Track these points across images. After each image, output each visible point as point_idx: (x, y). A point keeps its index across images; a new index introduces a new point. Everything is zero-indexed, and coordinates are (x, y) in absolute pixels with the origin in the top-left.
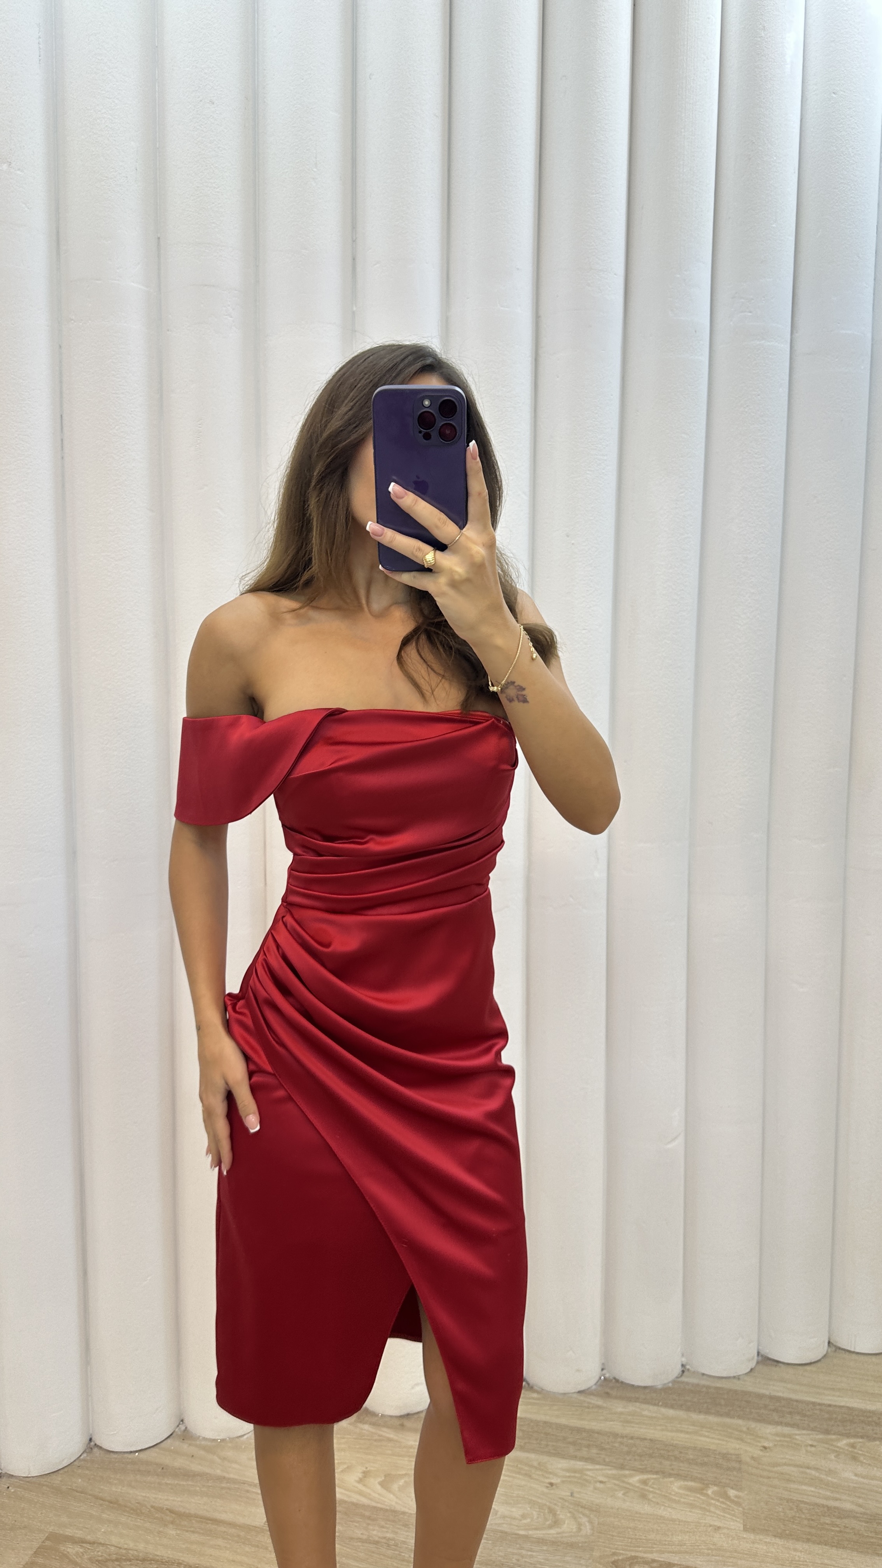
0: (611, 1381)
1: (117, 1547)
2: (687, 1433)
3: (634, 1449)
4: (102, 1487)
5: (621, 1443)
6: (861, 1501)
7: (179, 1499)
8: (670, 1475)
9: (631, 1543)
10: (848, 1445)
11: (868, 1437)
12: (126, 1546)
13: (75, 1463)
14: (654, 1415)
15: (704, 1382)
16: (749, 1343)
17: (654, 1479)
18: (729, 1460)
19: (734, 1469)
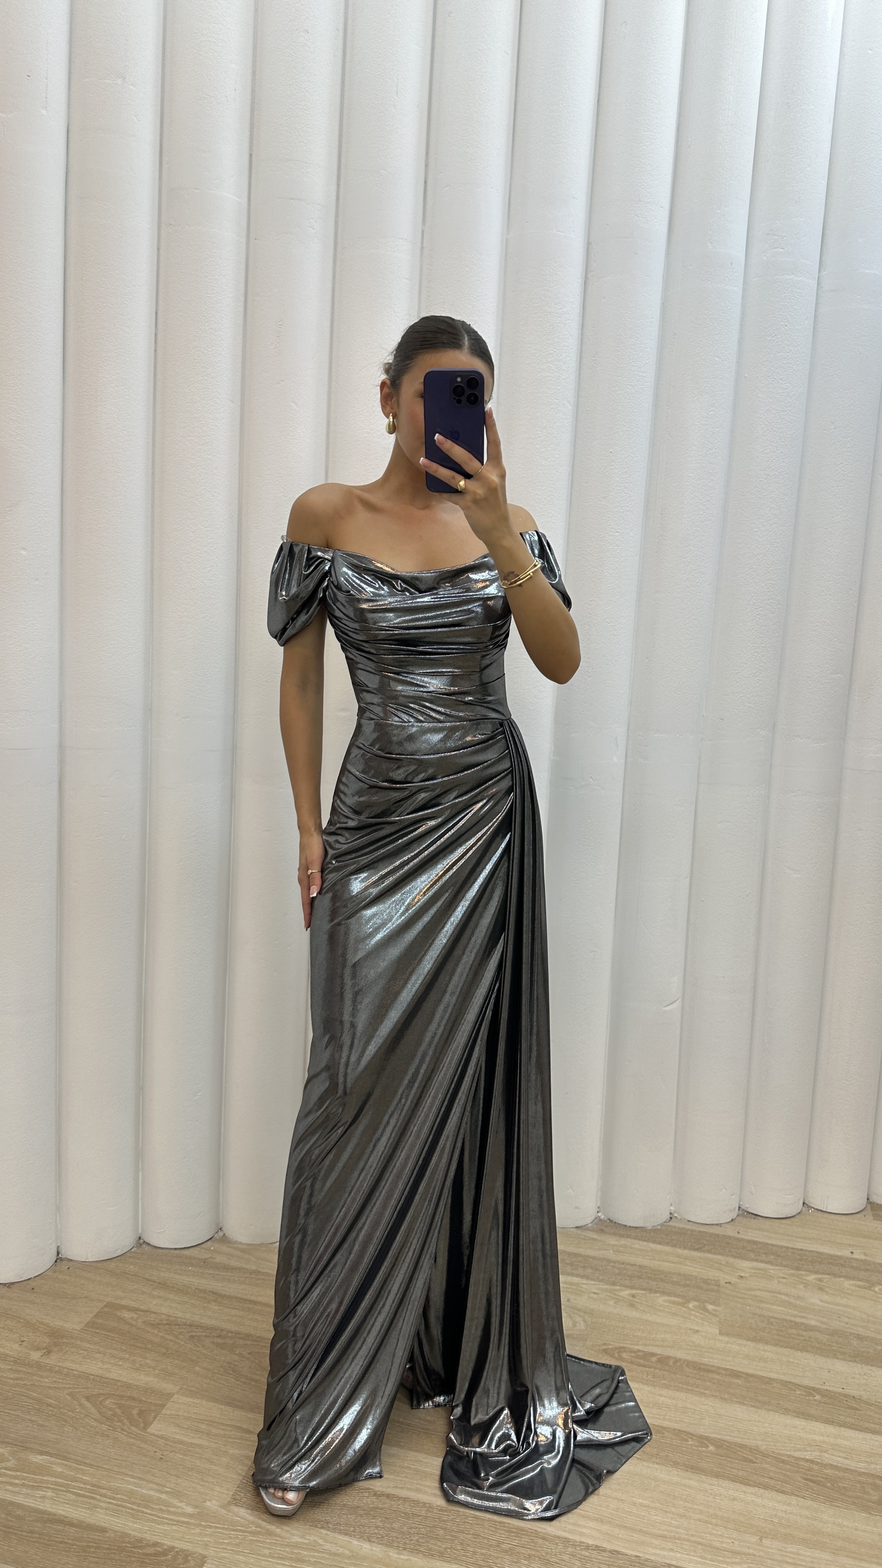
0: (605, 1221)
1: (167, 1315)
2: (672, 1262)
4: (151, 1272)
5: (614, 1267)
6: (825, 1320)
7: (220, 1285)
8: (656, 1292)
9: (620, 1337)
10: (815, 1279)
11: (834, 1275)
12: (175, 1315)
13: (127, 1254)
14: (643, 1248)
15: (689, 1227)
16: (732, 1195)
17: (642, 1294)
18: (708, 1284)
19: (713, 1290)
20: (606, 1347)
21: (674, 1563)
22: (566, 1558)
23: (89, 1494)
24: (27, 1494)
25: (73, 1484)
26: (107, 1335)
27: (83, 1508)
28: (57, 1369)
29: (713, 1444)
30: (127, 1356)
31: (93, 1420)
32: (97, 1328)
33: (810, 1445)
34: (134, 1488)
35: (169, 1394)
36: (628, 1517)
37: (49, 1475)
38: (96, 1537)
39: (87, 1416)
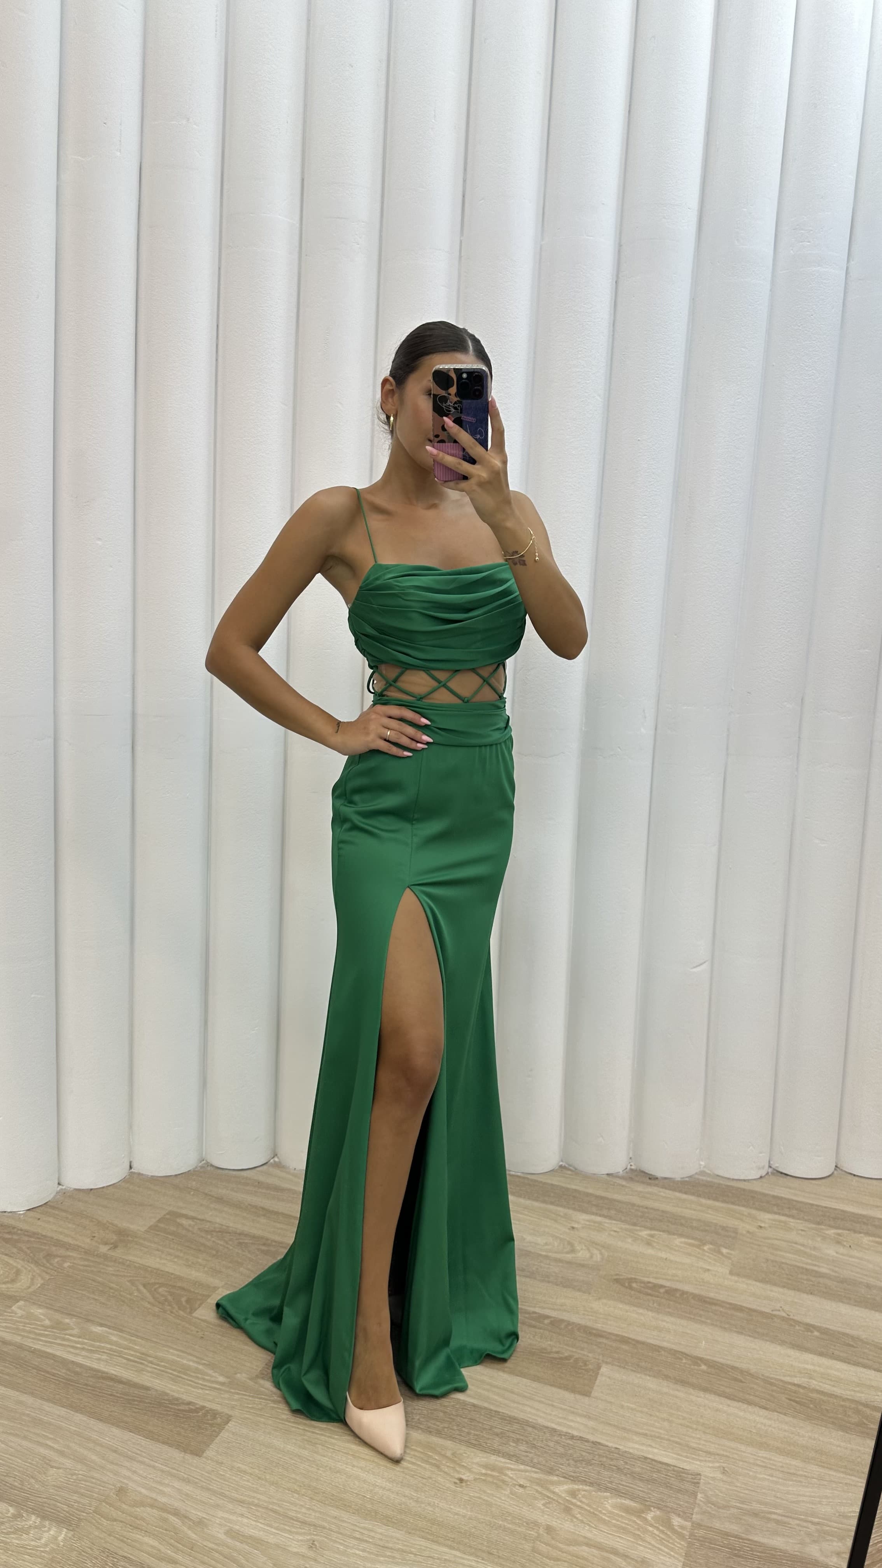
0: (636, 1171)
1: (220, 1224)
2: (694, 1210)
4: (211, 1189)
5: (637, 1210)
6: (837, 1269)
8: (674, 1234)
9: (632, 1270)
10: (834, 1233)
11: (855, 1231)
12: (227, 1225)
13: (191, 1172)
14: (669, 1196)
15: (718, 1181)
16: (761, 1153)
17: (660, 1235)
18: (727, 1231)
19: (730, 1237)
20: (618, 1277)
21: (650, 1456)
22: (551, 1444)
23: (138, 1360)
24: (86, 1356)
25: (126, 1351)
26: (167, 1237)
27: (132, 1370)
28: (121, 1260)
29: (705, 1364)
30: (182, 1255)
31: (147, 1303)
32: (158, 1231)
33: (800, 1372)
34: (175, 1358)
35: (215, 1287)
36: (614, 1416)
37: (106, 1342)
38: (140, 1393)
39: (142, 1299)
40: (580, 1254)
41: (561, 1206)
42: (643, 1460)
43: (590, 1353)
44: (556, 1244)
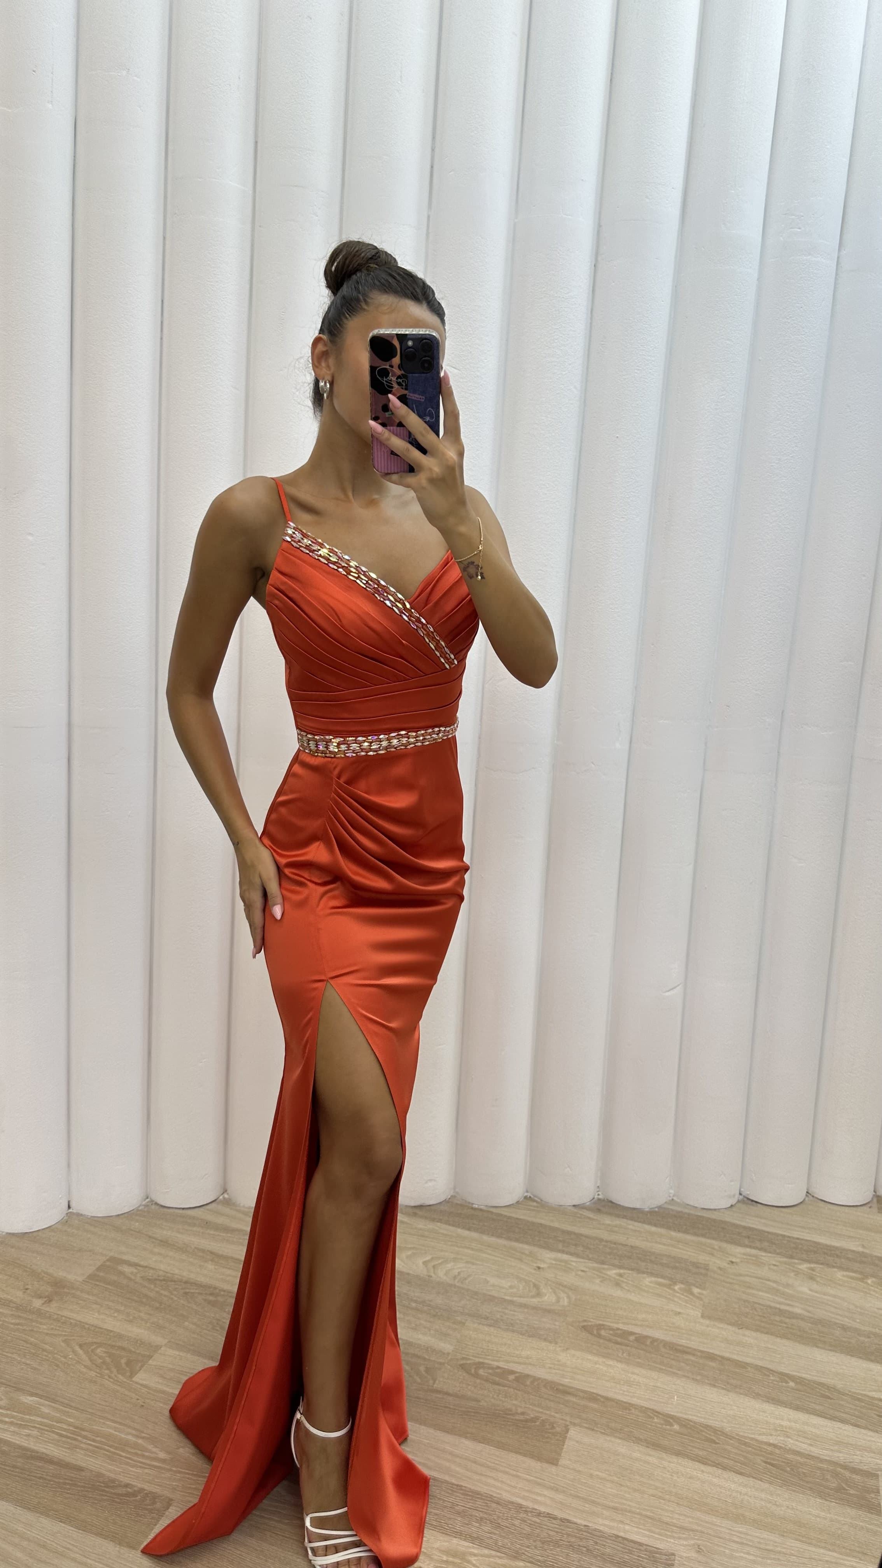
0: (604, 1201)
1: (165, 1272)
2: (664, 1244)
3: (615, 1251)
4: (155, 1230)
5: (605, 1246)
6: (810, 1309)
8: (644, 1273)
9: (600, 1315)
10: (807, 1268)
11: (827, 1264)
12: (171, 1272)
13: (133, 1212)
14: (638, 1229)
15: (687, 1210)
16: (731, 1181)
17: (629, 1273)
18: (698, 1267)
19: (701, 1274)
20: (585, 1324)
21: (622, 1534)
22: (517, 1522)
23: (72, 1436)
24: (14, 1432)
25: (58, 1425)
26: (106, 1288)
27: (65, 1448)
28: (56, 1317)
29: (678, 1423)
30: (123, 1308)
31: (83, 1367)
32: (97, 1281)
33: (776, 1430)
34: (114, 1432)
35: (157, 1346)
36: (583, 1487)
37: (37, 1415)
38: (72, 1475)
39: (78, 1362)
40: (546, 1298)
41: (527, 1243)
42: (614, 1538)
43: (556, 1413)
44: (521, 1288)
